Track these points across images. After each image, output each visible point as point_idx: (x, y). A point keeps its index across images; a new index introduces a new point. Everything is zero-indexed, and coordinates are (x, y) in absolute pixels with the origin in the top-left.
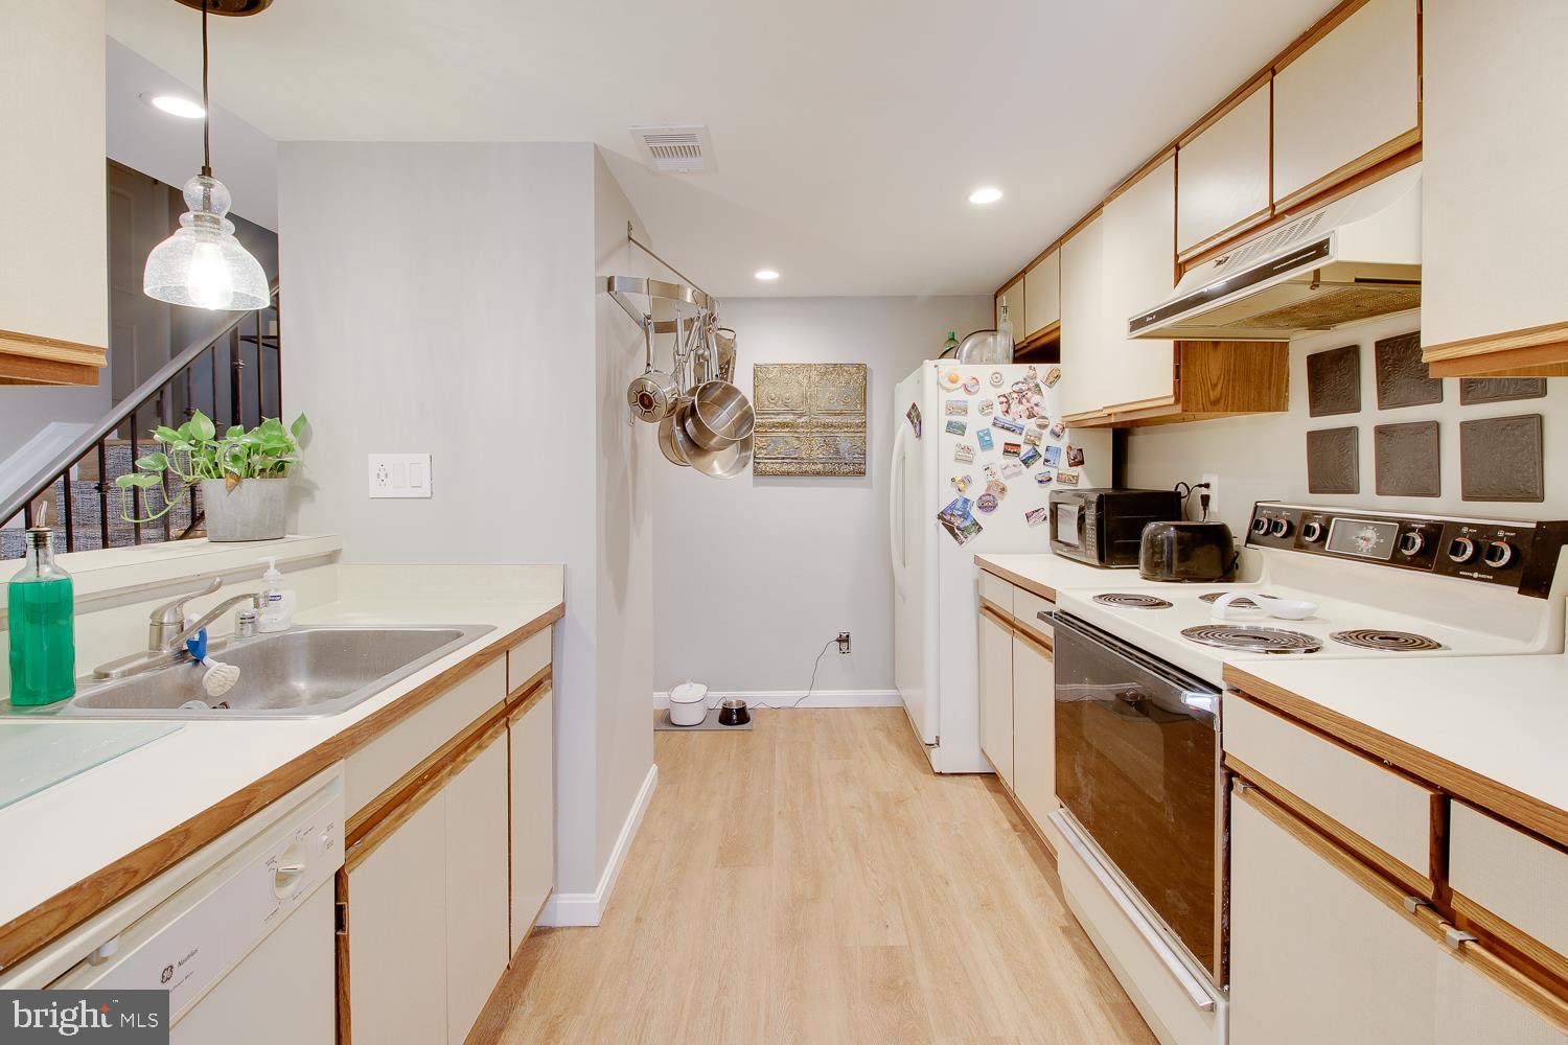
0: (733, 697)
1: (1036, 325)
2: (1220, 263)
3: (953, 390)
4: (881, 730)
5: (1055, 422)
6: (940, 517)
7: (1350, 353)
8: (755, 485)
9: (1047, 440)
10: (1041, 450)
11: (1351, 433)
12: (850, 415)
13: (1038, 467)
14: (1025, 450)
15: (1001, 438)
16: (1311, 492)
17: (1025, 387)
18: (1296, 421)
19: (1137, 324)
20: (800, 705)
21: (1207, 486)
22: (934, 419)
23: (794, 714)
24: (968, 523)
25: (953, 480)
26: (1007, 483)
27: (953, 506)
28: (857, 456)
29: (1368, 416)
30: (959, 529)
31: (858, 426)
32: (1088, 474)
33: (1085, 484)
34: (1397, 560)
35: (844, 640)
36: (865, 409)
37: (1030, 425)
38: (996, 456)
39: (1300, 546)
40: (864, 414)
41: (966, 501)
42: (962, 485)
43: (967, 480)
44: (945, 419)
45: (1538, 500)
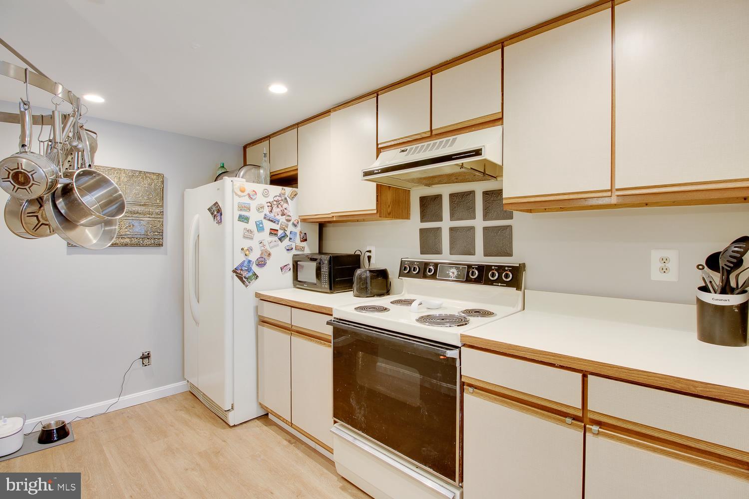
0: (51, 419)
2: (403, 151)
3: (242, 196)
4: (181, 410)
5: (294, 218)
6: (234, 271)
7: (438, 198)
8: (68, 254)
9: (290, 228)
10: (288, 233)
11: (438, 230)
12: (152, 206)
13: (286, 242)
14: (280, 233)
15: (268, 225)
16: (421, 254)
17: (280, 199)
18: (414, 224)
19: (366, 174)
20: (111, 410)
21: (370, 251)
22: (230, 213)
23: (107, 418)
24: (250, 274)
25: (242, 249)
26: (271, 251)
27: (242, 265)
28: (156, 233)
29: (446, 224)
30: (245, 278)
31: (157, 214)
32: (309, 246)
33: (307, 251)
34: (468, 280)
35: (146, 357)
36: (163, 203)
37: (282, 219)
38: (265, 236)
39: (425, 276)
40: (162, 206)
41: (250, 261)
42: (247, 252)
43: (250, 249)
44: (237, 213)
45: (511, 255)
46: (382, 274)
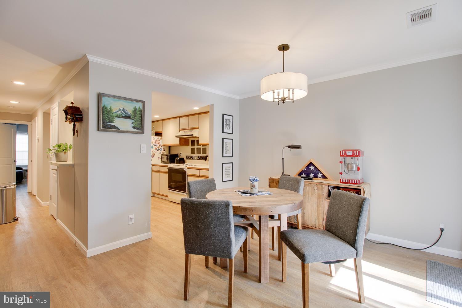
1: (158, 130)
2: (184, 131)
5: (161, 145)
7: (194, 141)
9: (160, 147)
10: (160, 149)
11: (195, 148)
13: (159, 151)
14: (158, 149)
15: (154, 147)
16: (191, 154)
17: (157, 140)
18: (190, 147)
19: (176, 136)
21: (181, 154)
26: (155, 153)
29: (196, 147)
32: (166, 152)
33: (165, 154)
34: (198, 159)
37: (158, 145)
38: (154, 150)
39: (191, 159)
45: (206, 154)
46: (183, 159)
